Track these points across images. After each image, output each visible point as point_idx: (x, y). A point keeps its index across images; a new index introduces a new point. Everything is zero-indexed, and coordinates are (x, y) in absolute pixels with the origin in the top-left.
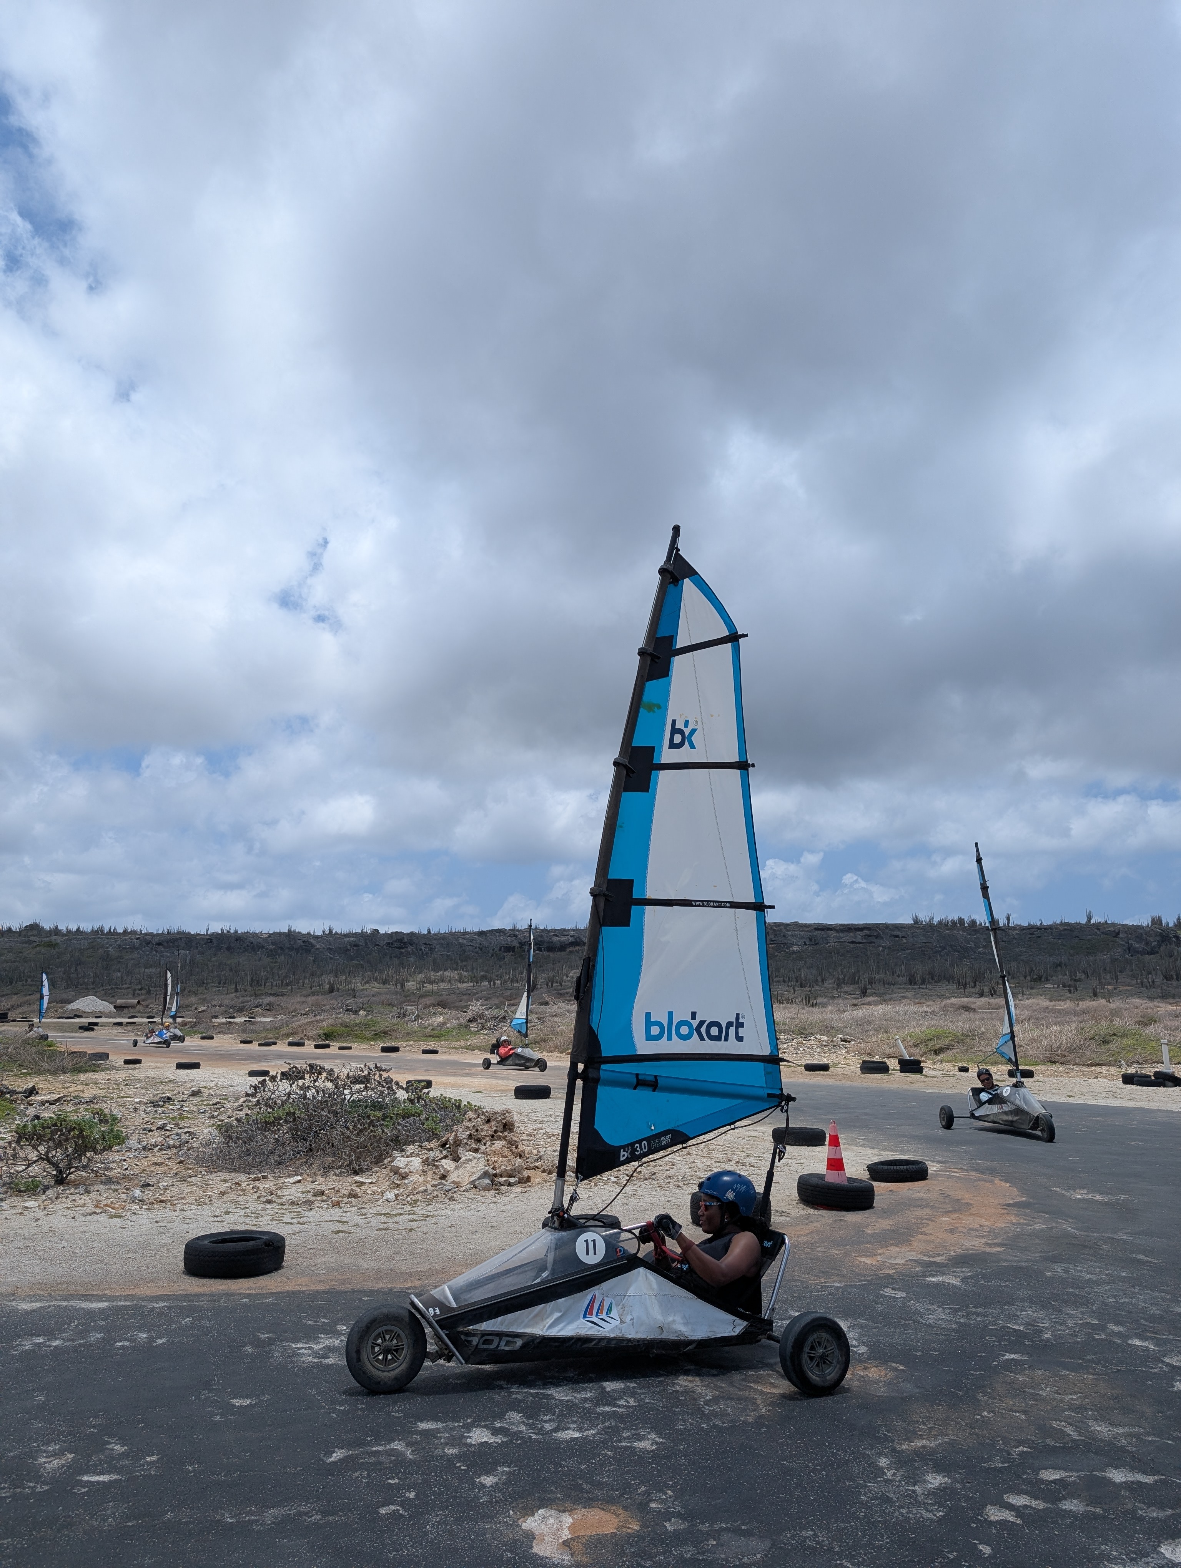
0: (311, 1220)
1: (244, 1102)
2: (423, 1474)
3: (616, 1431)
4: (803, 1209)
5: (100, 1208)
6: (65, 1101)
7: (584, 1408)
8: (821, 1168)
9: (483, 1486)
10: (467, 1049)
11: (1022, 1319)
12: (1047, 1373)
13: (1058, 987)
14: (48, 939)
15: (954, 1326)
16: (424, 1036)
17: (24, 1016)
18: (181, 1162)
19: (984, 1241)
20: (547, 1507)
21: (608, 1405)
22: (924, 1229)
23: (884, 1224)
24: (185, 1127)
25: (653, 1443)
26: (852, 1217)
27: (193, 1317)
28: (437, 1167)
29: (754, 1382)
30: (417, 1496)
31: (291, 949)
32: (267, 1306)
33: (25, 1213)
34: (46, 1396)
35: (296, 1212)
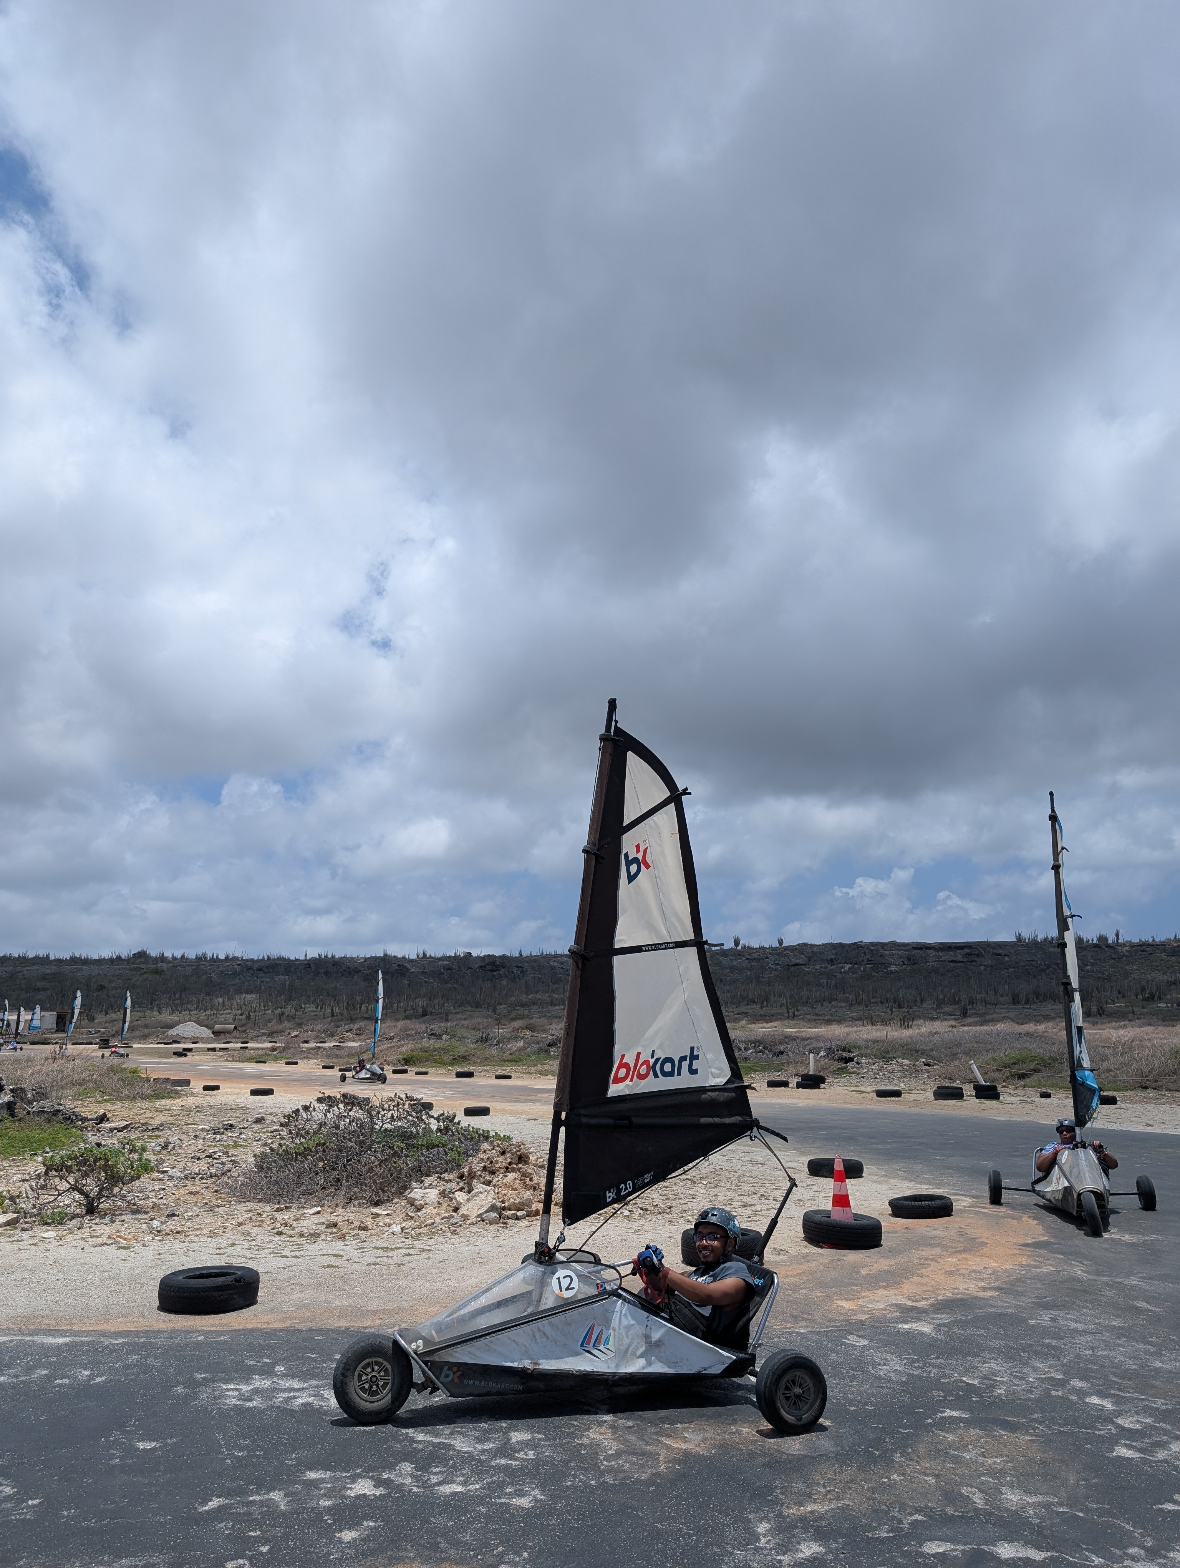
0: (309, 1253)
2: (286, 1527)
3: (501, 1485)
4: (806, 1247)
5: (114, 1240)
6: (132, 1128)
7: (479, 1460)
9: (340, 1541)
10: (541, 1074)
11: (981, 1372)
12: (981, 1433)
14: (155, 966)
15: (904, 1379)
16: (501, 1061)
19: (981, 1284)
21: (506, 1457)
22: (924, 1271)
23: (886, 1264)
24: (234, 1155)
25: (532, 1500)
26: (853, 1257)
27: (142, 1355)
28: (451, 1199)
30: (269, 1551)
32: (219, 1344)
33: (40, 1244)
35: (299, 1245)
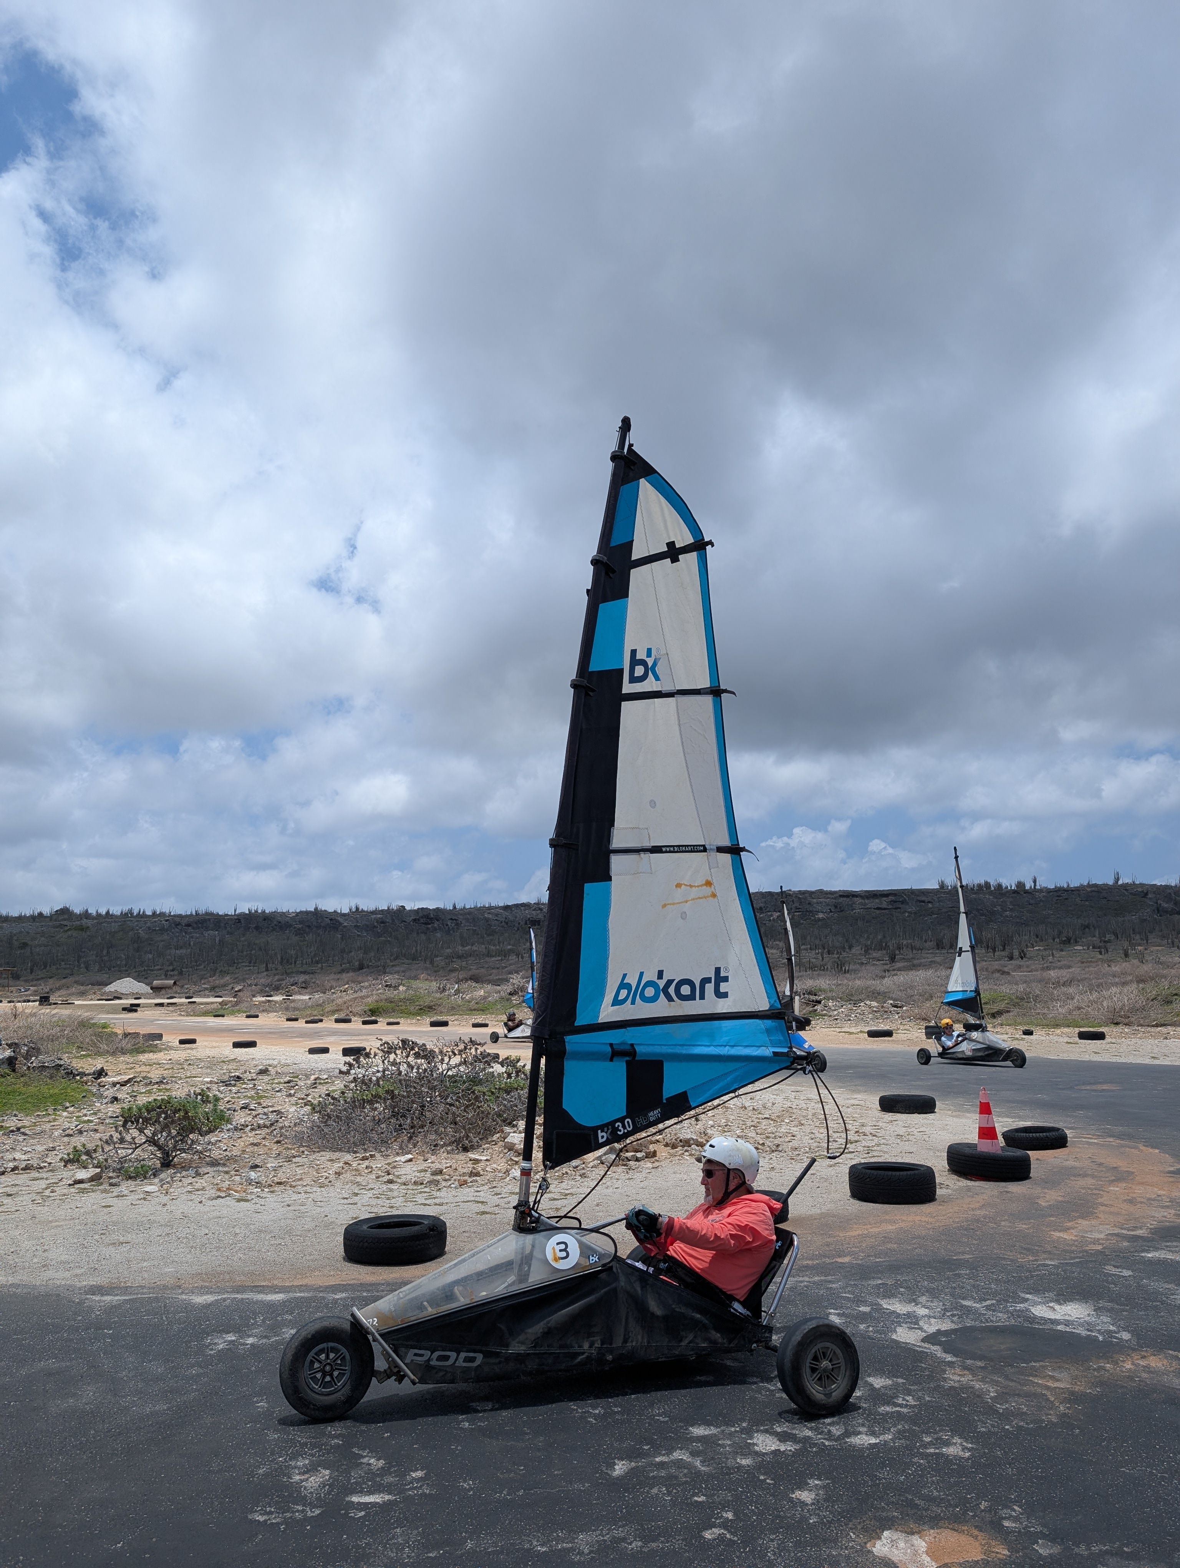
0: (447, 1201)
1: (315, 1080)
2: (729, 1490)
5: (223, 1193)
6: (135, 1082)
8: (971, 1136)
13: (1088, 949)
14: (79, 923)
16: (470, 1010)
17: (65, 999)
18: (278, 1142)
20: (890, 1529)
24: (268, 1106)
29: (1031, 1375)
31: (319, 927)
33: (149, 1198)
34: (268, 1402)
35: (425, 1192)
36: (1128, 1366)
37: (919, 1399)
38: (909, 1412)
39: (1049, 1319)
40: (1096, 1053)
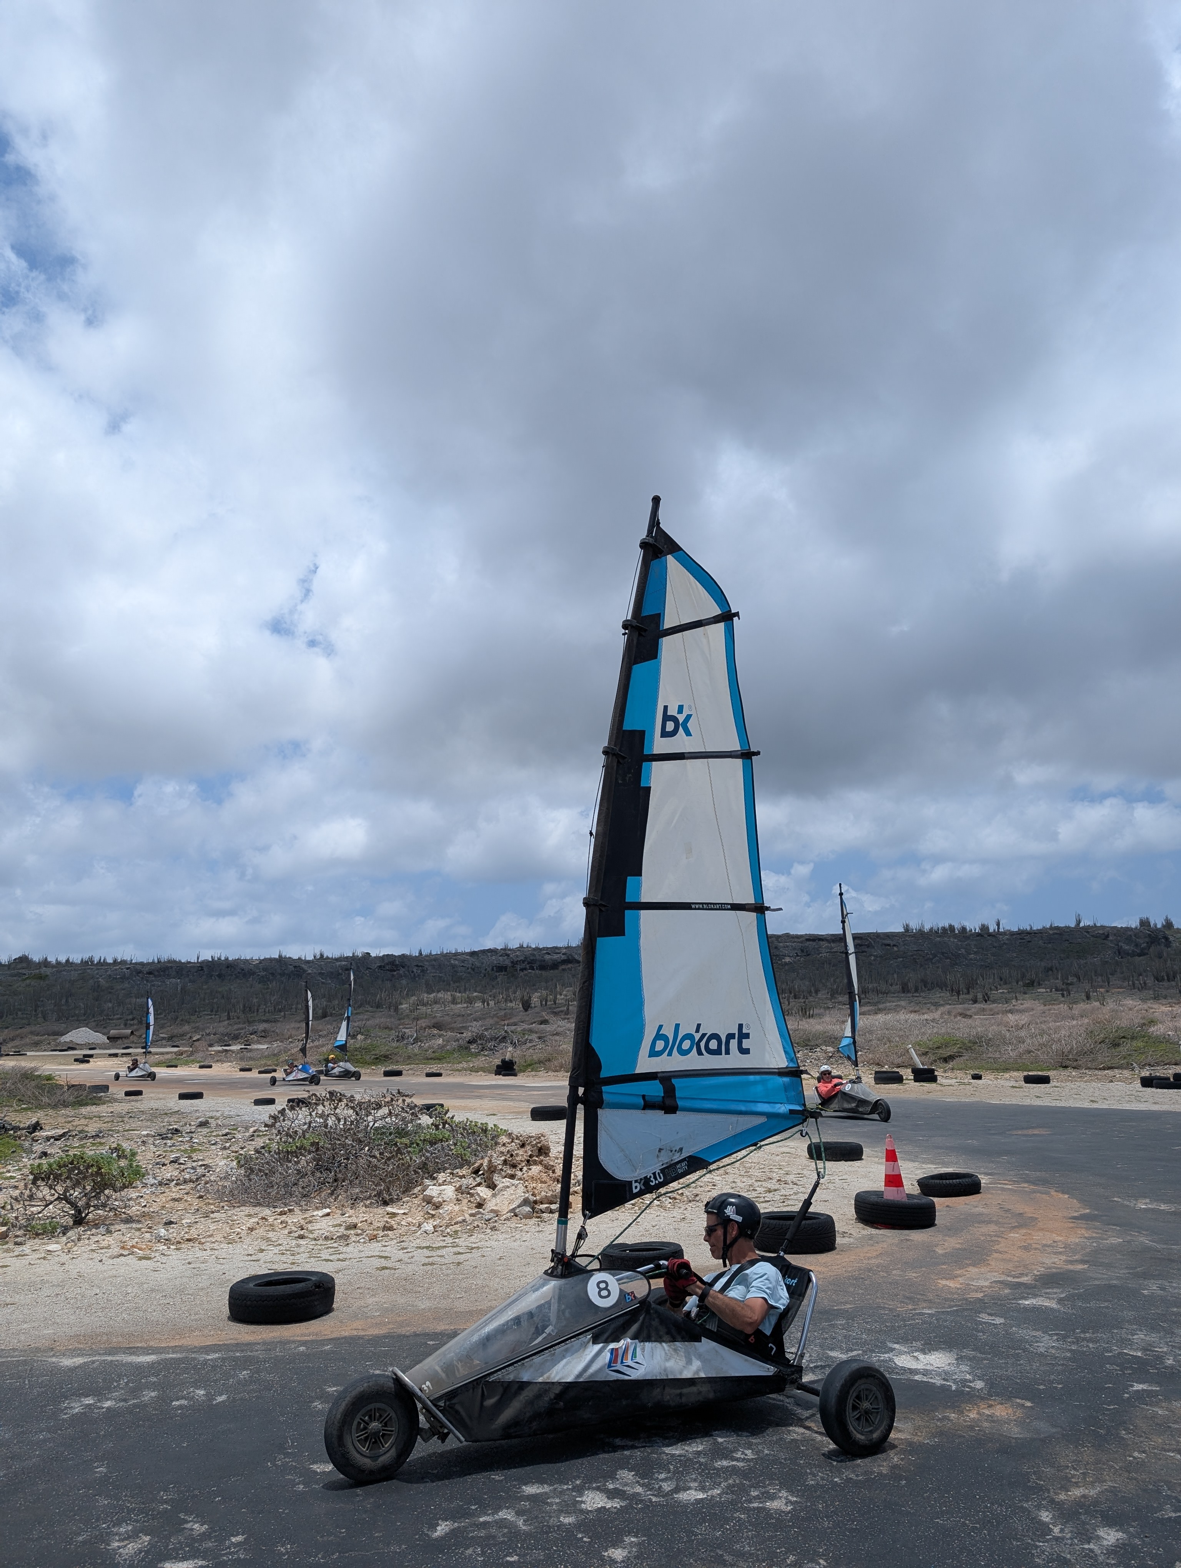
0: (351, 1256)
1: (254, 1132)
2: (544, 1549)
3: (743, 1490)
4: (864, 1229)
5: (127, 1250)
6: (70, 1136)
7: (701, 1464)
8: (879, 1185)
9: (614, 1561)
10: (471, 1071)
11: (1137, 1343)
13: (1051, 991)
14: (38, 971)
15: (1069, 1355)
16: (425, 1059)
17: (17, 1050)
18: (201, 1197)
19: (1064, 1258)
21: (726, 1459)
22: (996, 1247)
23: (952, 1243)
24: (199, 1160)
25: (786, 1503)
26: (917, 1236)
27: (251, 1369)
28: (472, 1195)
31: (283, 974)
32: (328, 1354)
33: (49, 1257)
34: (108, 1467)
35: (333, 1248)
36: (973, 1415)
37: (757, 1453)
38: (743, 1467)
39: (909, 1369)
40: (1038, 1097)
